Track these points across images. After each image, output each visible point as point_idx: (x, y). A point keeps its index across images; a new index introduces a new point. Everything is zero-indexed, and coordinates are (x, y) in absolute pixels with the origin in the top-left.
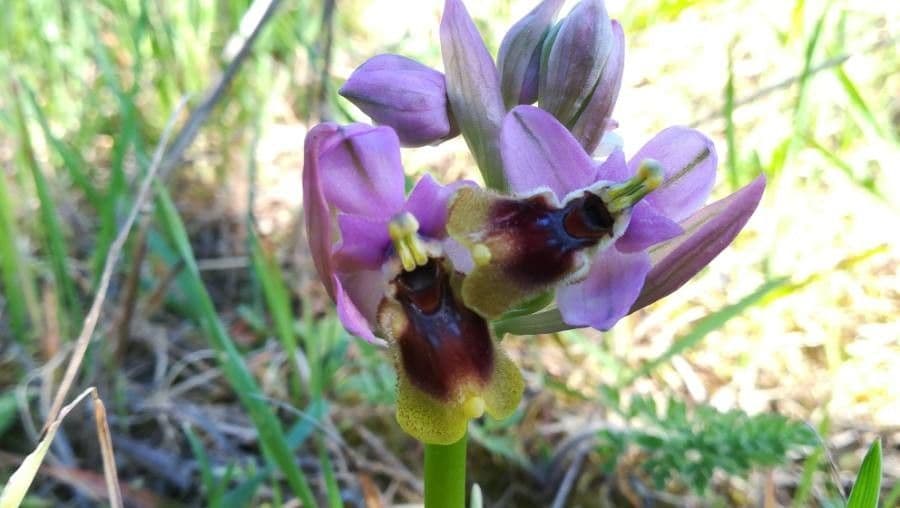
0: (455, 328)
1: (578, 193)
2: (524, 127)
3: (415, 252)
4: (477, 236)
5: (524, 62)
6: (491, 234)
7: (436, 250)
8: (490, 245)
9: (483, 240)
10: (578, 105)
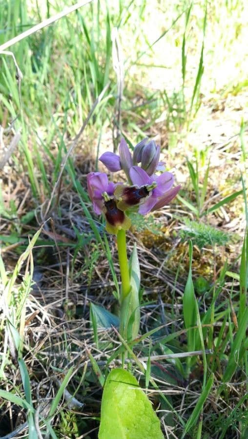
0: (116, 213)
1: (143, 186)
2: (135, 170)
3: (108, 198)
4: (120, 195)
5: (138, 154)
6: (123, 195)
7: (112, 198)
8: (122, 197)
9: (121, 197)
10: (148, 165)
